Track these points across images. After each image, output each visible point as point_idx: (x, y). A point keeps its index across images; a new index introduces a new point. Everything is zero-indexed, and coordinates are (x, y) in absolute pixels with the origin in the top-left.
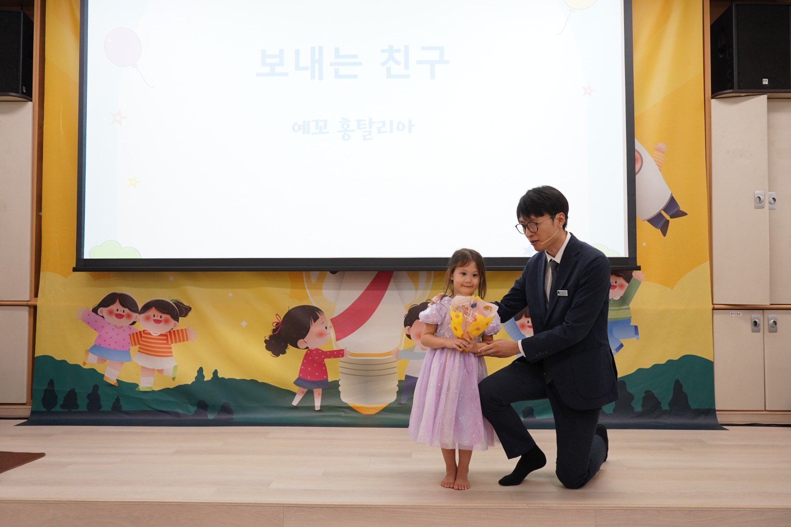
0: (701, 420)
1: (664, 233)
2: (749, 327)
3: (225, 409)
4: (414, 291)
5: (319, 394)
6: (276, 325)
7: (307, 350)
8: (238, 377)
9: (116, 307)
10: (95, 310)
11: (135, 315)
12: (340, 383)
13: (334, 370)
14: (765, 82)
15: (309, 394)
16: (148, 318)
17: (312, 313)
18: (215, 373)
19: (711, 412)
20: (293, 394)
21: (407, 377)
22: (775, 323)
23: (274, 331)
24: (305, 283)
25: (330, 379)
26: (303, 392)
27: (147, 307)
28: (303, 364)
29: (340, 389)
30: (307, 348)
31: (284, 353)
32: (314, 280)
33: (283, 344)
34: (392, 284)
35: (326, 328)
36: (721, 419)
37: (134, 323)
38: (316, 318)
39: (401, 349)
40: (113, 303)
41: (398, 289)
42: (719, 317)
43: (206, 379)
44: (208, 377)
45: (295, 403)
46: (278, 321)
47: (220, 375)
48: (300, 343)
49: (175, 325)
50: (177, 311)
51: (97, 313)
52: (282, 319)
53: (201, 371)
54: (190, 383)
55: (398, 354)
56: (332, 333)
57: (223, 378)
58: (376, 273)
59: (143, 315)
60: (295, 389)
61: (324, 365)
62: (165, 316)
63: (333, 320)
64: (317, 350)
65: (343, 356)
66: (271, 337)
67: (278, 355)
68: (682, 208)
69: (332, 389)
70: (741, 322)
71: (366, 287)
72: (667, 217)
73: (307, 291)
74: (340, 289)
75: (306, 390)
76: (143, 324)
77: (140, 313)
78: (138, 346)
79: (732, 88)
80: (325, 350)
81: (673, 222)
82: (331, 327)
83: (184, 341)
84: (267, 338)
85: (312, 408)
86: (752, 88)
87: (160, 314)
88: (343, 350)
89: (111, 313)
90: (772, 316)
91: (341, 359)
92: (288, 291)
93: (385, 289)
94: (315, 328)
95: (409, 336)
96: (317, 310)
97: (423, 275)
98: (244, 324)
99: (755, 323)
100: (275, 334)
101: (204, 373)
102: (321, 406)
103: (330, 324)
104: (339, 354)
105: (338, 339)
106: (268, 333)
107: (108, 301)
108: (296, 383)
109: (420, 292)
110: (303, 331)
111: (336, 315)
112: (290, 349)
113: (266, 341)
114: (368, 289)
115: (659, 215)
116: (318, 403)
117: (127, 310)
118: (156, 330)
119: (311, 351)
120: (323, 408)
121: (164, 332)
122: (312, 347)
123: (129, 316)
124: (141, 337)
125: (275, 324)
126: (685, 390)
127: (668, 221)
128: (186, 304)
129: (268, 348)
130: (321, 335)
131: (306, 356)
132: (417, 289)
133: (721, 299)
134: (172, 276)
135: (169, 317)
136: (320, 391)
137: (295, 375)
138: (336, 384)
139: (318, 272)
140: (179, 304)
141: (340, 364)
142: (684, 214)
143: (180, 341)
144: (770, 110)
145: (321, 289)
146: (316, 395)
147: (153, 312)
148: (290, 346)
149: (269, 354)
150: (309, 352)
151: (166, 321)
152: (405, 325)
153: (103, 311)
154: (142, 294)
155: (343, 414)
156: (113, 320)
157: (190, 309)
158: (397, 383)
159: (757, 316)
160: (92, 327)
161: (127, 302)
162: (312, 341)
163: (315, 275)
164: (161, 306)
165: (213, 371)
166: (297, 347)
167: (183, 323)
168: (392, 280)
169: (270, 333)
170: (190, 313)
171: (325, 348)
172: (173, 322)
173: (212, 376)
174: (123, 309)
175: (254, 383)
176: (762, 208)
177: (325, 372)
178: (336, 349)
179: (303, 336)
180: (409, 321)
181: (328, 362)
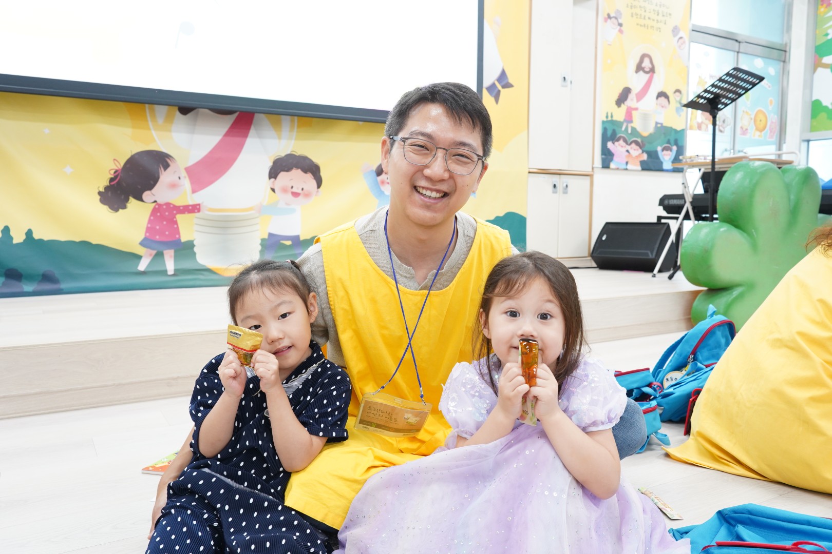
1: (497, 101)
2: (550, 187)
3: (47, 278)
5: (171, 257)
6: (115, 172)
7: (155, 204)
8: (63, 238)
12: (195, 243)
13: (188, 228)
15: (159, 255)
17: (162, 160)
18: (29, 233)
20: (139, 257)
21: (270, 235)
22: (567, 186)
23: (111, 180)
24: (150, 123)
25: (184, 238)
26: (151, 255)
28: (150, 221)
29: (195, 249)
30: (155, 201)
31: (124, 207)
32: (160, 121)
33: (123, 197)
34: (252, 131)
35: (179, 178)
38: (166, 166)
39: (265, 203)
41: (260, 137)
42: (532, 179)
43: (15, 241)
44: (18, 238)
45: (142, 266)
46: (116, 168)
47: (36, 236)
48: (146, 195)
52: (122, 164)
53: (6, 230)
55: (261, 209)
56: (186, 184)
57: (41, 241)
58: (235, 114)
60: (140, 251)
61: (176, 223)
63: (188, 170)
64: (168, 204)
65: (199, 211)
66: (106, 188)
67: (116, 210)
68: (511, 81)
69: (186, 249)
70: (546, 184)
72: (499, 86)
73: (153, 132)
74: (193, 133)
75: (154, 252)
80: (177, 204)
81: (504, 92)
82: (185, 177)
84: (102, 190)
85: (164, 272)
88: (199, 205)
90: (565, 180)
91: (197, 215)
92: (129, 131)
93: (246, 136)
94: (165, 177)
95: (273, 190)
96: (168, 156)
97: (287, 119)
98: (68, 170)
99: (555, 186)
100: (112, 183)
101: (12, 234)
102: (175, 270)
103: (184, 174)
104: (194, 209)
105: (194, 191)
106: (103, 182)
108: (142, 244)
109: (283, 142)
110: (150, 181)
111: (191, 162)
112: (133, 203)
113: (100, 193)
114: (227, 135)
115: (493, 85)
116: (170, 267)
119: (160, 205)
120: (177, 272)
122: (161, 201)
125: (112, 172)
127: (499, 92)
129: (103, 201)
130: (173, 186)
131: (154, 212)
132: (280, 138)
136: (172, 252)
137: (140, 234)
138: (190, 245)
139: (165, 107)
141: (197, 221)
145: (170, 131)
146: (166, 257)
148: (132, 199)
149: (105, 209)
150: (157, 207)
152: (270, 178)
155: (201, 277)
158: (260, 242)
162: (161, 193)
163: (161, 113)
165: (26, 230)
166: (141, 200)
168: (252, 127)
169: (107, 183)
171: (178, 201)
173: (24, 237)
175: (85, 244)
176: (566, 86)
177: (177, 231)
178: (191, 203)
179: (150, 187)
180: (274, 173)
181: (180, 218)
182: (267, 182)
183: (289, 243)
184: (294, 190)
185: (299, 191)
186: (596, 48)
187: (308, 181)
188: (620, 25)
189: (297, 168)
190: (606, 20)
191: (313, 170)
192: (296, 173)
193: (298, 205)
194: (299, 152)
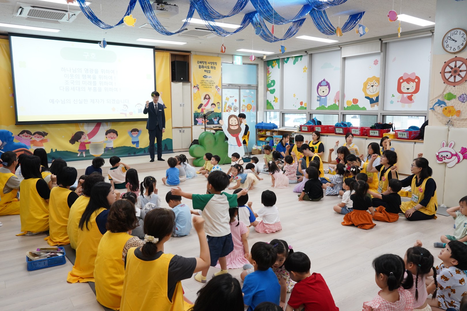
0: (170, 152)
2: (179, 131)
4: (107, 127)
8: (62, 150)
9: (25, 134)
10: (19, 135)
11: (32, 136)
13: (88, 147)
14: (182, 79)
15: (82, 153)
16: (35, 137)
17: (82, 133)
18: (56, 150)
19: (172, 150)
21: (106, 147)
22: (184, 131)
23: (72, 138)
24: (79, 126)
26: (80, 153)
27: (35, 134)
28: (80, 146)
29: (90, 151)
31: (74, 143)
33: (74, 141)
34: (101, 125)
36: (174, 151)
37: (31, 138)
38: (83, 134)
39: (105, 141)
40: (24, 133)
41: (103, 126)
42: (173, 130)
43: (53, 152)
44: (54, 151)
45: (78, 155)
47: (57, 150)
48: (79, 141)
49: (44, 138)
50: (44, 134)
51: (19, 136)
52: (74, 135)
53: (52, 149)
54: (49, 153)
55: (104, 142)
56: (87, 138)
58: (97, 123)
59: (34, 136)
60: (78, 152)
62: (40, 136)
63: (87, 135)
64: (84, 142)
66: (71, 140)
67: (73, 144)
69: (87, 152)
70: (177, 130)
71: (95, 126)
74: (88, 127)
76: (34, 138)
77: (33, 135)
78: (33, 144)
79: (175, 80)
80: (85, 142)
83: (46, 142)
84: (70, 140)
85: (83, 156)
86: (180, 81)
87: (39, 135)
89: (24, 136)
90: (183, 129)
92: (75, 128)
93: (100, 126)
94: (83, 137)
95: (107, 138)
96: (83, 132)
97: (109, 123)
98: (63, 137)
101: (53, 150)
103: (87, 136)
104: (89, 143)
105: (89, 139)
106: (70, 139)
107: (22, 133)
108: (79, 151)
109: (108, 127)
110: (80, 138)
111: (88, 133)
112: (76, 142)
113: (69, 141)
114: (96, 126)
116: (84, 155)
117: (29, 135)
118: (38, 140)
119: (82, 143)
120: (86, 156)
121: (40, 140)
123: (30, 136)
124: (34, 142)
125: (72, 136)
126: (167, 146)
128: (47, 132)
129: (70, 142)
130: (85, 138)
132: (108, 126)
133: (174, 126)
134: (41, 125)
135: (41, 136)
136: (84, 152)
137: (78, 149)
138: (88, 150)
139: (82, 123)
140: (44, 132)
141: (90, 145)
142: (166, 108)
143: (45, 142)
144: (183, 85)
145: (83, 127)
146: (83, 153)
147: (36, 135)
149: (70, 144)
151: (41, 137)
152: (106, 135)
153: (21, 135)
154: (33, 130)
155: (91, 157)
156: (25, 138)
157: (48, 134)
159: (180, 129)
160: (18, 140)
161: (29, 132)
162: (82, 140)
163: (81, 124)
164: (39, 133)
167: (46, 137)
170: (48, 135)
171: (86, 141)
172: (43, 137)
174: (27, 134)
175: (67, 151)
176: (181, 106)
177: (86, 147)
178: (88, 142)
179: (80, 139)
180: (106, 134)
181: (86, 145)
182: (105, 136)
183: (111, 149)
184: (111, 137)
185: (113, 137)
186: (191, 95)
187: (115, 135)
188: (198, 88)
189: (112, 132)
190: (194, 88)
191: (115, 132)
192: (112, 133)
193: (112, 140)
194: (112, 129)
